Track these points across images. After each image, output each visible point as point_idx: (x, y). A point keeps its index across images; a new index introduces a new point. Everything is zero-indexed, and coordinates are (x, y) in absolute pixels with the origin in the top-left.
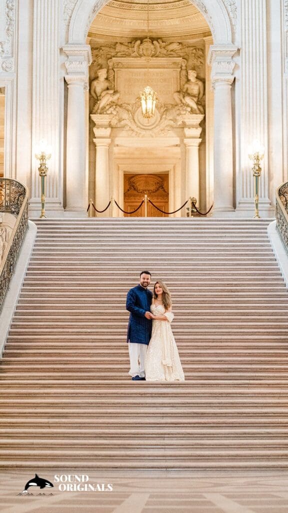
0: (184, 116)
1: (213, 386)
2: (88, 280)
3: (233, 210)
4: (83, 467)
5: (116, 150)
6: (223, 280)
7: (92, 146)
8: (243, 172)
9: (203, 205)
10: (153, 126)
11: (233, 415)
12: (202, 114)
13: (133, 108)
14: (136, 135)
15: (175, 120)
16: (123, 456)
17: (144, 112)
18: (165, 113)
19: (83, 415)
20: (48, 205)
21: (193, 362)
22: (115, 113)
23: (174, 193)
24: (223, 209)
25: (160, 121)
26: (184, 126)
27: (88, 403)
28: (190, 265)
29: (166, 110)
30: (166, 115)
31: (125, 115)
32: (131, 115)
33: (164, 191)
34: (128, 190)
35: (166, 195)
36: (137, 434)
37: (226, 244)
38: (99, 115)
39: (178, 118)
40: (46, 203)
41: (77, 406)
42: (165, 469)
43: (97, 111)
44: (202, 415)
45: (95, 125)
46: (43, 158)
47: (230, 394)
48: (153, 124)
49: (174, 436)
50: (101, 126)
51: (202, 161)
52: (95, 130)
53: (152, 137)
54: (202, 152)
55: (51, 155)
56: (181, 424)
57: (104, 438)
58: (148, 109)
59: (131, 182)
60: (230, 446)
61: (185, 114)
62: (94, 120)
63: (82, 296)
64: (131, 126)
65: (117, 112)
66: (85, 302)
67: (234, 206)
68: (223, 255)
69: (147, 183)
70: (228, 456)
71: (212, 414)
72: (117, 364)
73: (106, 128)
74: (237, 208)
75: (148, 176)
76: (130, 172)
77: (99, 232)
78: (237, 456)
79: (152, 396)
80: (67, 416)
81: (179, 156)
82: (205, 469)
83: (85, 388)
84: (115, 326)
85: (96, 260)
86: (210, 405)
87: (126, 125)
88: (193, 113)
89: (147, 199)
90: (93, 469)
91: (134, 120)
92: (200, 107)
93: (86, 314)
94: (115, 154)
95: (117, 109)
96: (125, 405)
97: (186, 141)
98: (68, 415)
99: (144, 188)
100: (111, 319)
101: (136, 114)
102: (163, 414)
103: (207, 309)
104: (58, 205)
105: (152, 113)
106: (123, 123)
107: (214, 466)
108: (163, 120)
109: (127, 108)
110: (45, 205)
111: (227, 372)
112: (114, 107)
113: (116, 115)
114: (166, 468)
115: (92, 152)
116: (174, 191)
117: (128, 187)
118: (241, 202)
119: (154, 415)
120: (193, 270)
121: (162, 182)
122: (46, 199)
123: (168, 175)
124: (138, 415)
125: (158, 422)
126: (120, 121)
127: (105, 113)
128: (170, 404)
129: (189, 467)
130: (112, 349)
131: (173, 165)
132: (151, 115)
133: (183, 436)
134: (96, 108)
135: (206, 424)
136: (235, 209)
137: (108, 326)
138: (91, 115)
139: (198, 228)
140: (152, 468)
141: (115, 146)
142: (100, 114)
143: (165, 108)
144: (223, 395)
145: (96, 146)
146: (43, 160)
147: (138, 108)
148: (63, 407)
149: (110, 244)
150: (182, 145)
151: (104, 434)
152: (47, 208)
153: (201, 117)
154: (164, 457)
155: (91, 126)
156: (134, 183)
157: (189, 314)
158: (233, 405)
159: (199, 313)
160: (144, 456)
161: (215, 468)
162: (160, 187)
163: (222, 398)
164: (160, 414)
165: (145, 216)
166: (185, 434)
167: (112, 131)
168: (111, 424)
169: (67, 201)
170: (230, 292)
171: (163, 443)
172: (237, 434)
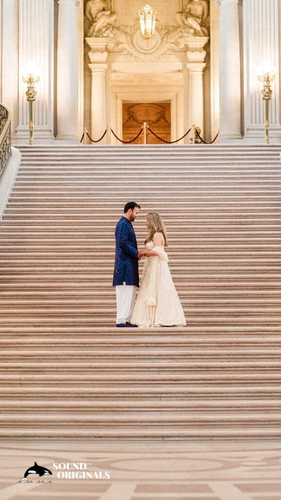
0: (187, 39)
1: (220, 333)
2: (77, 212)
3: (241, 137)
4: (59, 436)
5: (113, 76)
6: (230, 211)
7: (88, 72)
8: (252, 95)
9: (207, 134)
10: (153, 50)
11: (245, 369)
12: (206, 36)
13: (131, 31)
14: (135, 59)
15: (177, 44)
16: (109, 422)
17: (143, 33)
18: (166, 36)
19: (62, 369)
20: (37, 133)
21: (197, 305)
22: (112, 36)
23: (177, 124)
24: (229, 137)
25: (160, 45)
26: (186, 49)
27: (69, 355)
28: (192, 194)
29: (167, 32)
30: (167, 37)
31: (122, 38)
32: (129, 38)
33: (166, 121)
34: (127, 121)
35: (168, 126)
36: (128, 394)
37: (234, 171)
38: (94, 38)
39: (180, 41)
40: (35, 131)
41: (57, 358)
42: (161, 439)
43: (92, 34)
44: (207, 369)
45: (90, 49)
46: (30, 81)
47: (241, 343)
48: (153, 48)
49: (173, 395)
50: (98, 50)
51: (207, 88)
52: (90, 54)
53: (153, 62)
54: (206, 77)
55: (39, 77)
56: (182, 380)
57: (87, 399)
58: (147, 29)
59: (130, 111)
60: (242, 409)
61: (188, 37)
62: (90, 44)
63: (70, 230)
64: (131, 51)
65: (115, 35)
66: (73, 237)
67: (242, 133)
68: (230, 184)
69: (147, 112)
70: (240, 421)
71: (220, 368)
72: (107, 307)
73: (102, 52)
74: (245, 136)
75: (149, 105)
76: (129, 101)
77: (91, 160)
78: (251, 421)
79: (147, 345)
80: (43, 371)
81: (182, 83)
82: (212, 438)
83: (66, 337)
84: (106, 263)
85: (87, 190)
86: (216, 357)
87: (125, 49)
88: (197, 36)
89: (146, 127)
90: (71, 439)
91: (132, 43)
92: (203, 29)
93: (73, 250)
94: (112, 82)
95: (114, 32)
96: (113, 358)
97: (189, 65)
98: (45, 369)
99: (145, 119)
100: (101, 256)
101: (135, 36)
102: (160, 368)
103: (213, 244)
104: (48, 133)
105: (152, 34)
106: (121, 46)
107: (223, 435)
108: (164, 43)
109: (125, 30)
110: (33, 133)
111: (237, 316)
112: (111, 29)
113: (112, 38)
114: (163, 437)
115: (88, 78)
116: (177, 121)
117: (127, 117)
118: (250, 128)
119: (148, 370)
120: (196, 200)
121: (163, 112)
122: (35, 127)
123: (170, 104)
124: (129, 370)
125: (153, 378)
126: (117, 44)
127: (101, 35)
128: (168, 355)
129: (191, 436)
130: (102, 290)
131: (175, 94)
132: (150, 36)
133: (184, 395)
134: (91, 30)
135: (211, 380)
136: (243, 136)
137: (98, 263)
138: (86, 38)
139: (202, 155)
140: (145, 437)
141: (112, 72)
142: (96, 37)
143: (166, 31)
144: (232, 345)
145: (91, 72)
146: (31, 83)
147: (137, 30)
148: (39, 360)
149: (103, 172)
150: (185, 71)
151: (87, 393)
152: (35, 136)
153: (206, 39)
154: (162, 424)
155: (87, 50)
156: (133, 113)
157: (192, 250)
158: (245, 357)
159: (203, 249)
160: (135, 422)
161: (224, 436)
162: (161, 117)
163: (230, 348)
164: (156, 368)
165: (143, 143)
166: (186, 394)
167: (109, 55)
168: (96, 381)
169: (58, 128)
170: (239, 225)
171: (160, 405)
172: (251, 393)
